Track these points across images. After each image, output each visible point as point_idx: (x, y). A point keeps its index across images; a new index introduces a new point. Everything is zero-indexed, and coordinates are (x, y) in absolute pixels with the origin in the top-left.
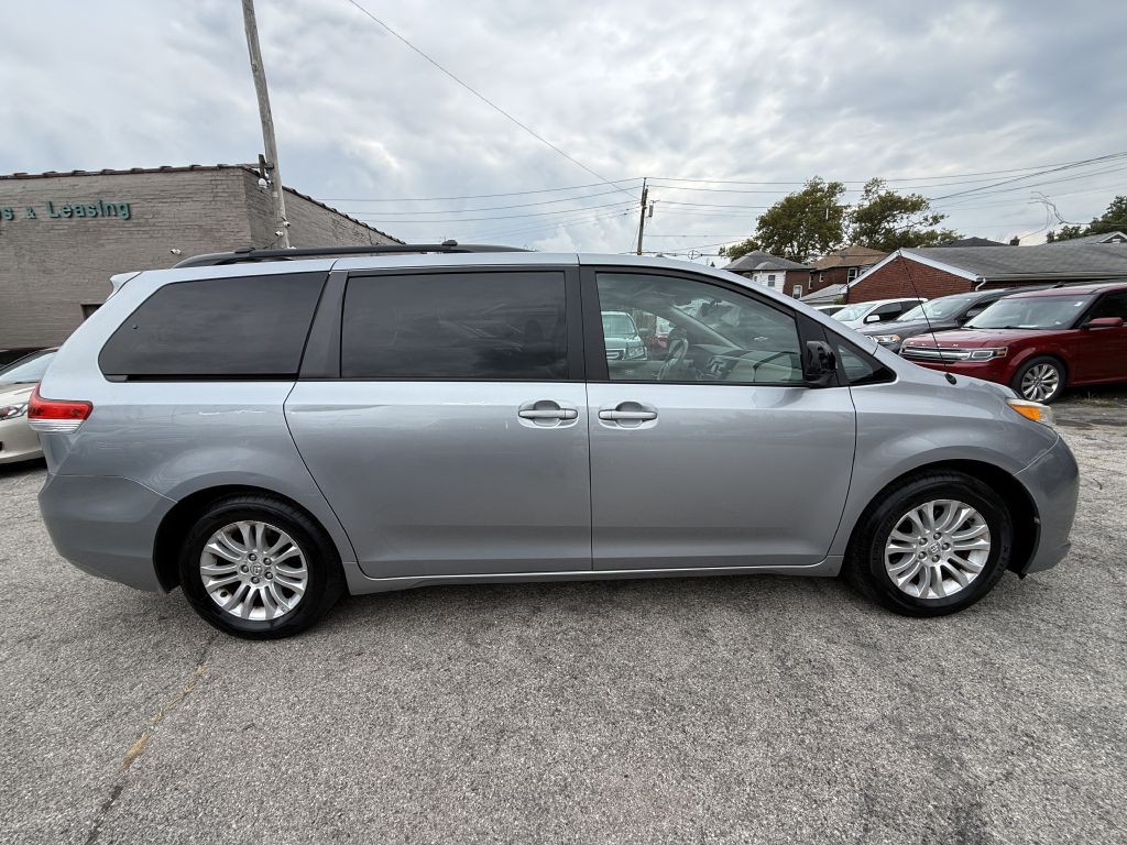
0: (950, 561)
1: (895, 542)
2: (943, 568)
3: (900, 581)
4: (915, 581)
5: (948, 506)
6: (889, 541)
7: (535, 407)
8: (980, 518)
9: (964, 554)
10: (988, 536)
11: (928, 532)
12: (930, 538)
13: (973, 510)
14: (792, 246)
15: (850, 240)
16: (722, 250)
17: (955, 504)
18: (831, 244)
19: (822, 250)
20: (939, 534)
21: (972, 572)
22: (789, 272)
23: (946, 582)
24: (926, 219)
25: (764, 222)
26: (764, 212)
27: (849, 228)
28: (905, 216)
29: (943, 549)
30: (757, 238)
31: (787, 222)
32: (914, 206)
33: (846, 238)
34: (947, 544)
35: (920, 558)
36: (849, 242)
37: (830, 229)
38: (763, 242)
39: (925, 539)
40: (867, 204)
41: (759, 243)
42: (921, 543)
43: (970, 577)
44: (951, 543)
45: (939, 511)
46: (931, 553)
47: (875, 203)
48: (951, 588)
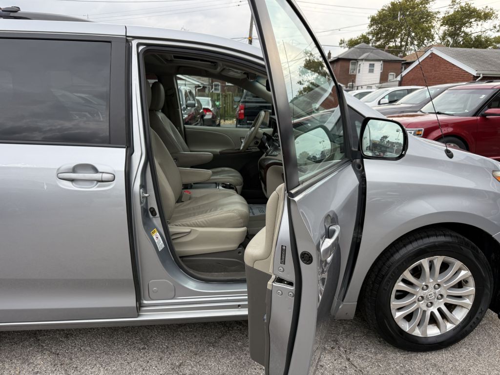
0: (439, 310)
1: (405, 281)
2: (432, 314)
3: (398, 315)
4: (409, 318)
5: (453, 264)
6: (400, 278)
7: (74, 170)
8: (472, 282)
9: (451, 307)
10: (472, 297)
11: (431, 281)
12: (431, 286)
13: (470, 273)
14: (395, 41)
15: (440, 39)
16: (342, 42)
17: (458, 264)
18: (425, 41)
19: (419, 46)
20: (439, 285)
21: (451, 322)
22: (385, 62)
23: (431, 326)
24: (495, 27)
25: (374, 21)
26: (375, 13)
27: (439, 30)
28: (480, 23)
29: (438, 299)
30: (369, 33)
31: (391, 22)
32: (487, 16)
33: (436, 37)
34: (441, 295)
35: (419, 300)
36: (439, 41)
37: (423, 30)
38: (373, 36)
39: (427, 286)
40: (452, 12)
41: (370, 37)
42: (423, 289)
43: (449, 327)
44: (445, 296)
45: (445, 267)
46: (428, 299)
47: (458, 11)
48: (433, 331)
